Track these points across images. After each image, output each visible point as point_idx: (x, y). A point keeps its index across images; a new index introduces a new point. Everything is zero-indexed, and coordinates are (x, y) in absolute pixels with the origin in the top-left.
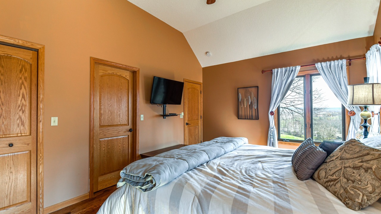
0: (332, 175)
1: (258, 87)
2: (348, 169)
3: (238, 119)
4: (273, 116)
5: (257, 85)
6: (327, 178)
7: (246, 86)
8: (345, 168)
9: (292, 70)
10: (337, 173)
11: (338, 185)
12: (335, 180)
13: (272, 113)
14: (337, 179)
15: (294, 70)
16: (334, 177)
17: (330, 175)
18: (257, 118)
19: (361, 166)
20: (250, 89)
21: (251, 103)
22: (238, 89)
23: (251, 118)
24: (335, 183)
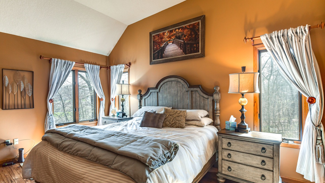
0: (172, 122)
1: (33, 72)
2: (176, 118)
3: (3, 109)
4: (52, 103)
5: (31, 70)
6: (171, 123)
7: (15, 68)
8: (175, 118)
9: (70, 64)
10: (174, 120)
11: (177, 124)
12: (174, 123)
13: (51, 101)
14: (175, 122)
15: (71, 64)
16: (173, 122)
17: (171, 122)
18: (32, 106)
19: (179, 115)
20: (22, 73)
21: (24, 89)
22: (3, 69)
23: (23, 107)
24: (175, 124)
